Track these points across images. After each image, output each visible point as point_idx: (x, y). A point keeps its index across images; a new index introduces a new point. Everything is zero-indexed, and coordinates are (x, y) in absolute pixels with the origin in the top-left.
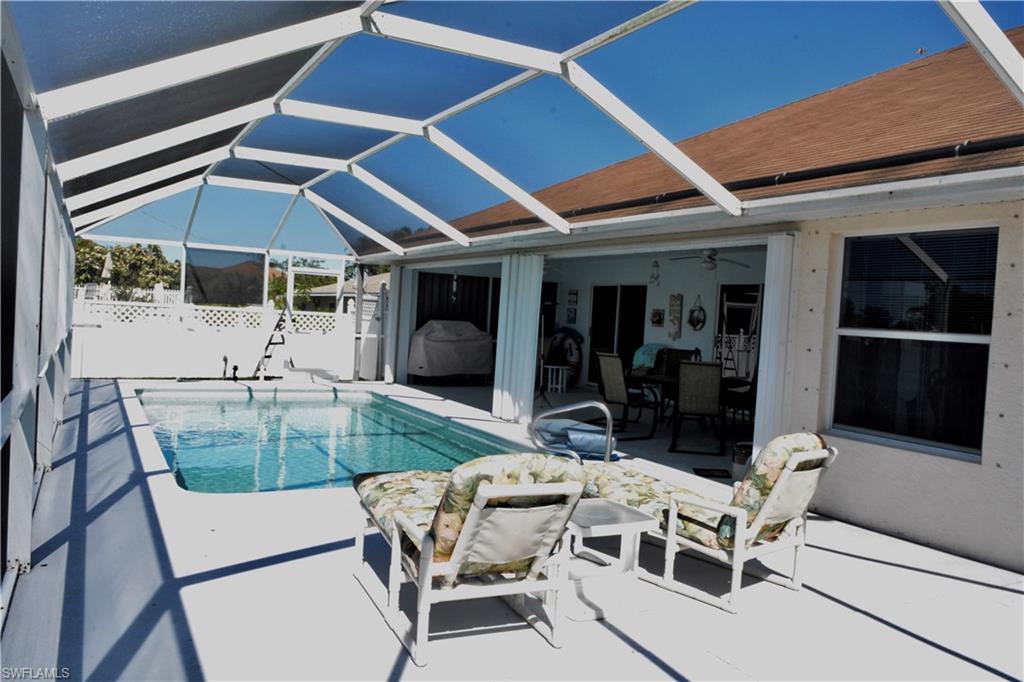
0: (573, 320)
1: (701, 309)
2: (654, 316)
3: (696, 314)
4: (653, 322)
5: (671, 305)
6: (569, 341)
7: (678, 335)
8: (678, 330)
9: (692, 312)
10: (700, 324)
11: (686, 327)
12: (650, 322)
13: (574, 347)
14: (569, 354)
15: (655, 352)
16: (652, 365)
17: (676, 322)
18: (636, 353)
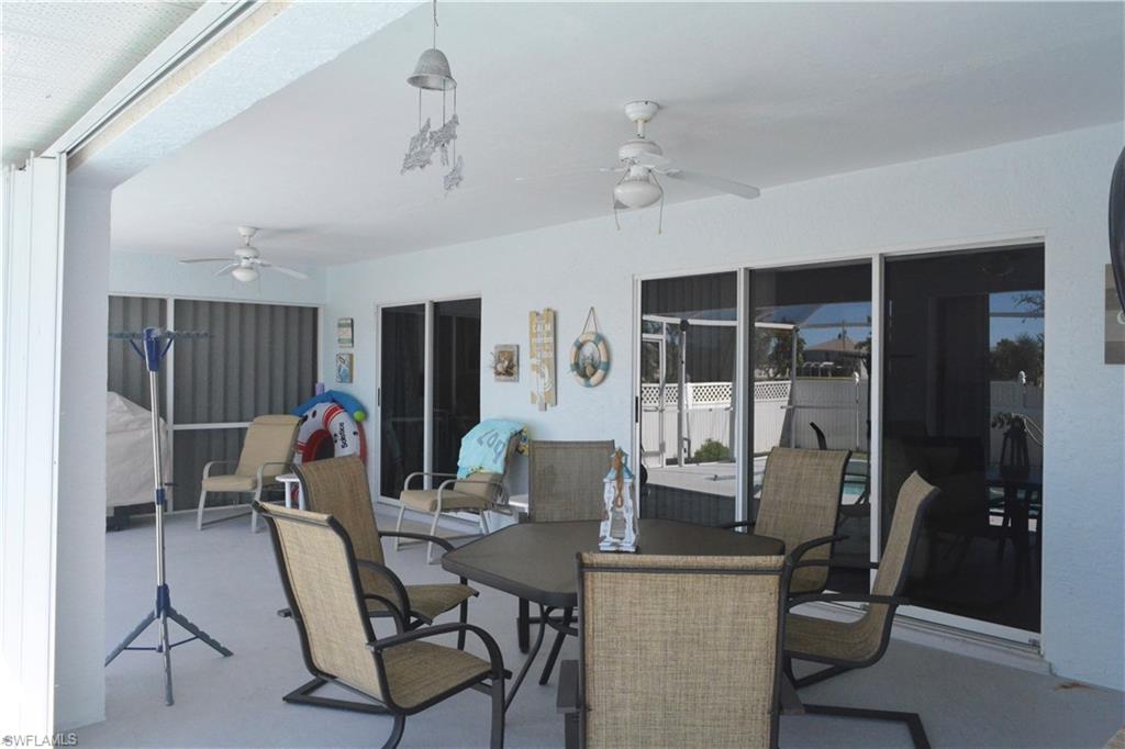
0: (347, 377)
1: (600, 338)
2: (498, 361)
3: (588, 350)
4: (498, 373)
5: (533, 335)
6: (341, 418)
7: (552, 398)
8: (550, 387)
9: (580, 346)
10: (600, 372)
11: (568, 378)
12: (492, 372)
13: (350, 428)
14: (340, 443)
15: (504, 437)
16: (499, 468)
17: (546, 371)
18: (464, 441)
